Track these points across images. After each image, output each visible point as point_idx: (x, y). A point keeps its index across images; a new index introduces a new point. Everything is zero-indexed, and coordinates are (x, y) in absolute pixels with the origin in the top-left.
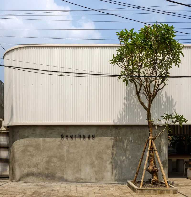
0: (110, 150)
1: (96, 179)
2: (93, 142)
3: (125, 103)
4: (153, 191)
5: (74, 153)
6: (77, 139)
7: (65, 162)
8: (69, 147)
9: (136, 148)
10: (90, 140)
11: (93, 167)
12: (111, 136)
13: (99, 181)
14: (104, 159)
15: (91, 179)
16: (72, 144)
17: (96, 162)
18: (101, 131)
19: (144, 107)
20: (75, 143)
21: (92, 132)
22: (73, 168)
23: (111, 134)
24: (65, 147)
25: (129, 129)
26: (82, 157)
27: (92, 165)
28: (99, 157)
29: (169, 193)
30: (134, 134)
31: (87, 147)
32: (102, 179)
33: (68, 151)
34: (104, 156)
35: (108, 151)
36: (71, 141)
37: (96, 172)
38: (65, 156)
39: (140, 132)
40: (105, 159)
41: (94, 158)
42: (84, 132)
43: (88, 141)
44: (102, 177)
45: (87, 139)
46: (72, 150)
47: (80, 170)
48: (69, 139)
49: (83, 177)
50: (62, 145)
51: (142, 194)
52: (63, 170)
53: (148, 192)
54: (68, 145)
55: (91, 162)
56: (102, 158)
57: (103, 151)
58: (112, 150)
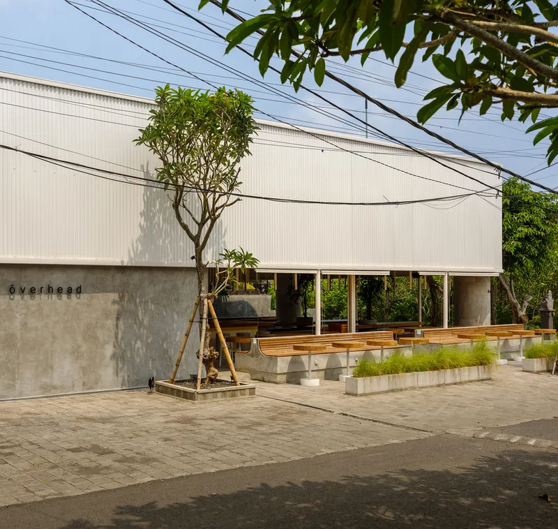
0: (110, 321)
1: (84, 384)
2: (77, 303)
3: (142, 224)
4: (221, 393)
5: (37, 329)
6: (44, 297)
7: (19, 351)
8: (26, 315)
9: (158, 314)
10: (70, 298)
11: (77, 358)
12: (112, 288)
13: (88, 389)
14: (99, 340)
15: (73, 386)
16: (33, 309)
17: (84, 348)
18: (92, 277)
19: (188, 234)
20: (39, 304)
21: (76, 280)
22: (35, 364)
23: (114, 286)
24: (18, 315)
25: (146, 275)
26: (54, 337)
27: (76, 353)
28: (90, 335)
29: (244, 395)
30: (154, 285)
31: (64, 314)
32: (96, 383)
33: (25, 325)
34: (100, 333)
35: (108, 322)
36: (31, 302)
37: (84, 370)
38: (18, 335)
39: (166, 282)
40: (101, 340)
41: (79, 338)
42: (58, 280)
43: (68, 300)
44: (96, 379)
45: (64, 297)
46: (32, 322)
47: (52, 367)
48: (27, 297)
49: (56, 382)
50: (11, 310)
51: (205, 401)
52: (14, 369)
53: (214, 397)
54: (25, 311)
55: (73, 347)
56: (96, 338)
57: (97, 323)
58: (115, 319)
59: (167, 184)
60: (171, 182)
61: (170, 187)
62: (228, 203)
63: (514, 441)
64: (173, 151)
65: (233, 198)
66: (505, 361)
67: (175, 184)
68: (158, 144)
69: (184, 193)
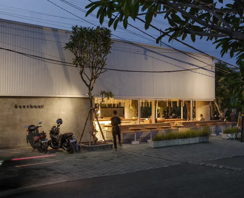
2: (42, 112)
5: (25, 122)
6: (28, 109)
7: (19, 131)
8: (21, 116)
9: (74, 116)
16: (24, 114)
18: (48, 101)
19: (86, 84)
20: (26, 112)
23: (57, 105)
24: (18, 117)
28: (47, 124)
29: (108, 148)
30: (73, 105)
33: (21, 120)
34: (51, 124)
35: (54, 119)
36: (23, 111)
38: (18, 124)
39: (77, 103)
42: (34, 102)
46: (24, 119)
48: (21, 109)
50: (15, 114)
53: (96, 149)
57: (50, 120)
59: (77, 65)
60: (78, 64)
61: (78, 66)
62: (102, 72)
63: (213, 166)
64: (79, 52)
65: (103, 70)
66: (215, 135)
67: (80, 65)
68: (74, 49)
69: (84, 68)
